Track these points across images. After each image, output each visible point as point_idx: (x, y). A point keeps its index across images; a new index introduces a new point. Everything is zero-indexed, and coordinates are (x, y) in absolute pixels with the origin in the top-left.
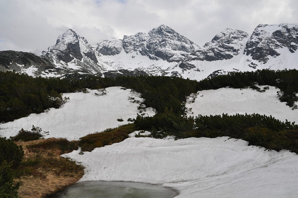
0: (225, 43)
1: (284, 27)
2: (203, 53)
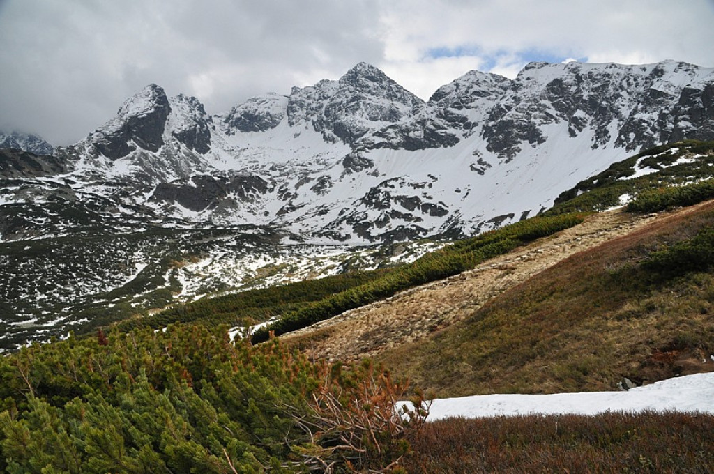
0: (453, 106)
2: (402, 131)
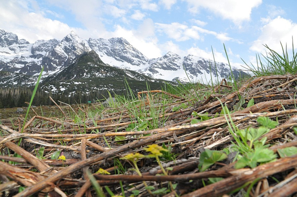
0: (172, 60)
1: (203, 59)
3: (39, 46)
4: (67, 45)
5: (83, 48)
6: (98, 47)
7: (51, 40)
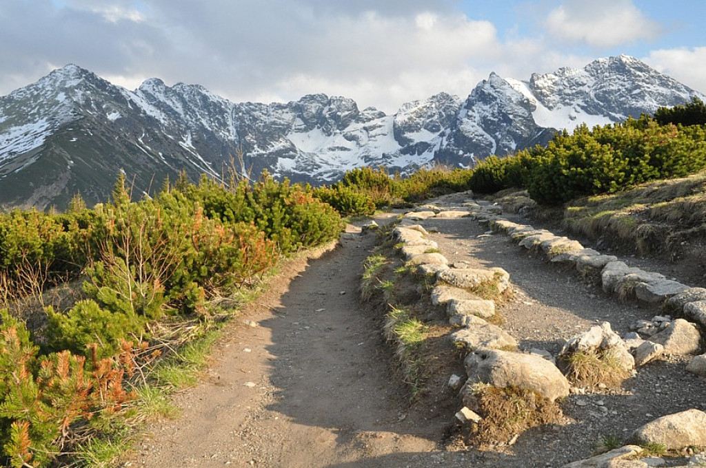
3: (410, 119)
4: (487, 114)
5: (527, 115)
6: (559, 95)
7: (433, 97)
